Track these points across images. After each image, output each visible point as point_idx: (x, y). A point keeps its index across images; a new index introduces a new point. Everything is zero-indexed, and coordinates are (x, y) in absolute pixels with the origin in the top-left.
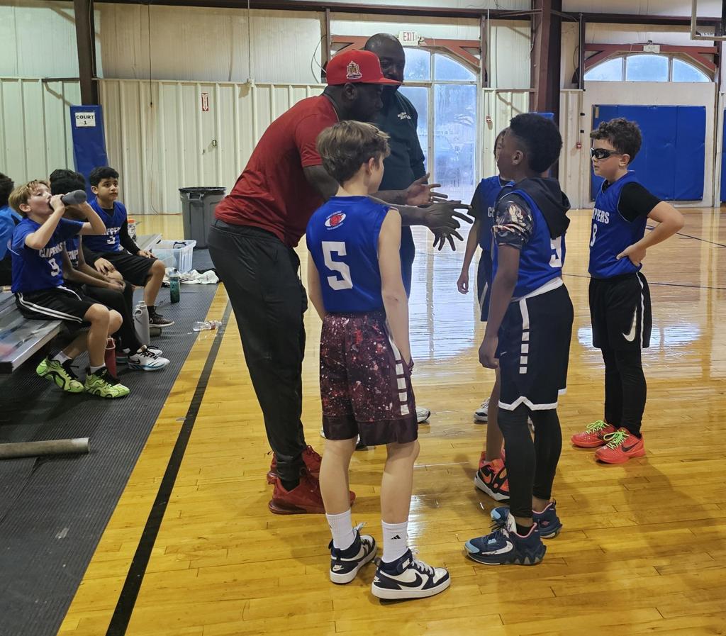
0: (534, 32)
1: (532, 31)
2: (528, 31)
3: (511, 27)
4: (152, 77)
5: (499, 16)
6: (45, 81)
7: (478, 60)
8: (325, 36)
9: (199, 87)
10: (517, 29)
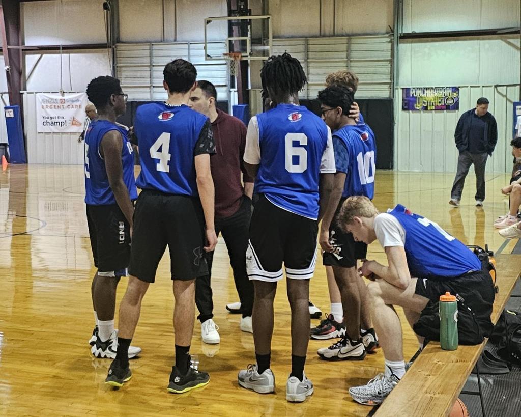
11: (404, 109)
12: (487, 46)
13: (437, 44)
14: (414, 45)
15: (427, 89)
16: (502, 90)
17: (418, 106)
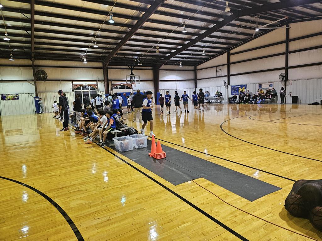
0: (105, 83)
4: (46, 92)
5: (99, 80)
6: (29, 93)
7: (97, 87)
8: (73, 85)
9: (54, 93)
10: (102, 82)
11: (2, 100)
12: (24, 84)
13: (10, 83)
14: (2, 83)
15: (9, 94)
16: (31, 94)
17: (6, 99)
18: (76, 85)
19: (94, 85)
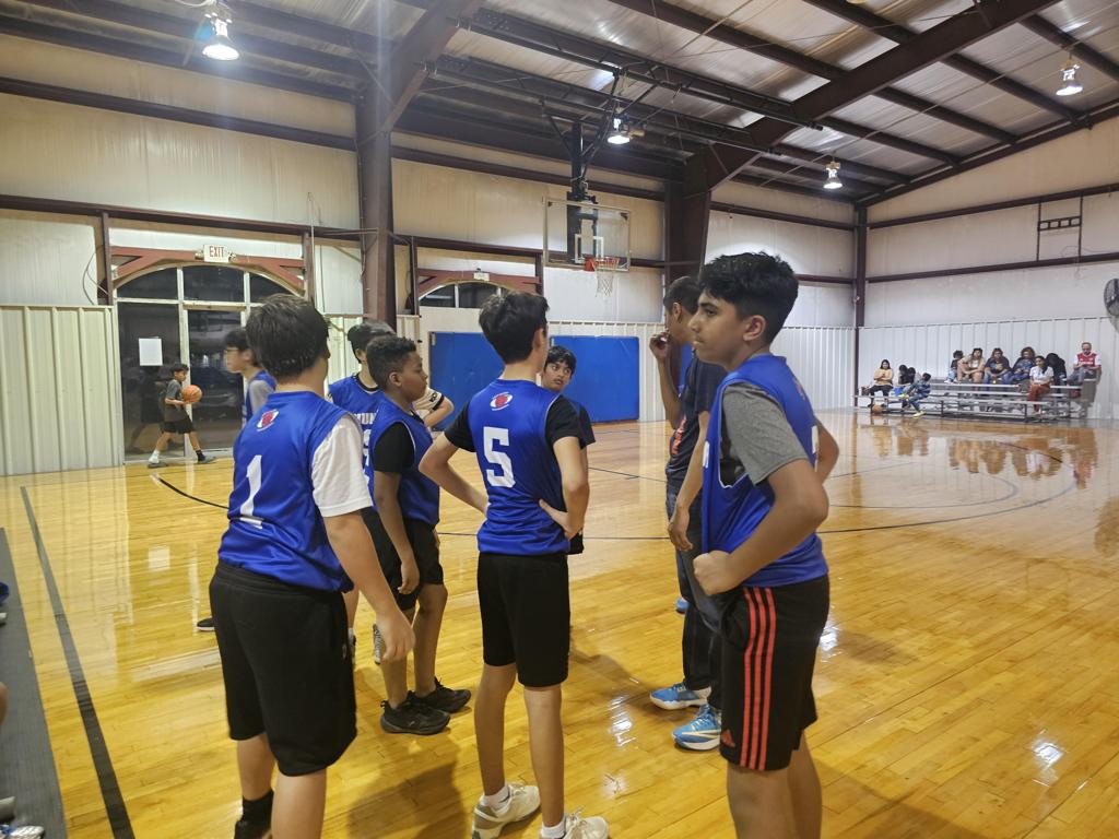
0: (365, 253)
1: (362, 253)
2: (357, 252)
3: (337, 247)
5: (324, 234)
7: (302, 282)
8: (102, 247)
10: (344, 249)
18: (132, 256)
19: (286, 265)
